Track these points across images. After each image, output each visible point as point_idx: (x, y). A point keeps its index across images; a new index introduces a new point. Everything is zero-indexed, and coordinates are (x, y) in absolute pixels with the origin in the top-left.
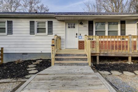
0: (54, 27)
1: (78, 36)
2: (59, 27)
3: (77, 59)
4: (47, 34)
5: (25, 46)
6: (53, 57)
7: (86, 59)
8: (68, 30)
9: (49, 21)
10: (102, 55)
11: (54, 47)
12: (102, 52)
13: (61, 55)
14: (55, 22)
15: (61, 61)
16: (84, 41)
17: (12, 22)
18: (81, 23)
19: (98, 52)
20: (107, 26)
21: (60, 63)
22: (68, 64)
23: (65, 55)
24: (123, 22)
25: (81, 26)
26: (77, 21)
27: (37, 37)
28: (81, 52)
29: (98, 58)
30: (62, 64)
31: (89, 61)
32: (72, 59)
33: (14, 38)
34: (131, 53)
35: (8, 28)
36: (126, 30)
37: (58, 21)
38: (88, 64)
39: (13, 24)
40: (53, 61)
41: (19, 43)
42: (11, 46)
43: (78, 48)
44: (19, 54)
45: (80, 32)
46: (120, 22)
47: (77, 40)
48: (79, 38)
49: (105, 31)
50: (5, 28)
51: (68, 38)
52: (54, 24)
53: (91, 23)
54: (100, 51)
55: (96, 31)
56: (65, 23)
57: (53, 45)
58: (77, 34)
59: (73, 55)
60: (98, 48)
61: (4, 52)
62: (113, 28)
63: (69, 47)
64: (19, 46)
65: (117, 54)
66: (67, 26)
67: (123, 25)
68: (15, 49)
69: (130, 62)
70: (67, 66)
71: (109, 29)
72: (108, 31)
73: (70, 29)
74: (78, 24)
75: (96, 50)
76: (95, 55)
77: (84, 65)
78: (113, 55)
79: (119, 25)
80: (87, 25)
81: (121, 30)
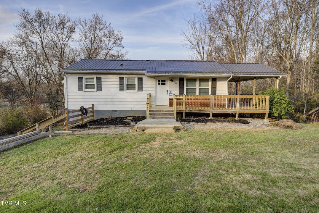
0: (144, 83)
1: (168, 93)
2: (149, 83)
3: (166, 114)
4: (137, 91)
5: (115, 103)
6: (148, 112)
7: (173, 114)
8: (159, 86)
9: (139, 77)
10: (187, 111)
11: (148, 105)
12: (188, 109)
13: (153, 111)
14: (145, 78)
15: (153, 115)
16: (172, 98)
17: (101, 78)
18: (172, 80)
19: (184, 109)
20: (198, 83)
21: (153, 117)
22: (159, 118)
23: (156, 111)
24: (214, 80)
25: (171, 83)
26: (167, 77)
27: (126, 94)
28: (170, 109)
29: (184, 114)
30: (155, 118)
31: (175, 116)
32: (162, 114)
33: (104, 94)
34: (212, 110)
35: (97, 84)
36: (217, 87)
37: (148, 78)
38: (174, 118)
39: (103, 80)
40: (148, 115)
41: (109, 100)
42: (101, 103)
43: (168, 106)
44: (109, 111)
45: (171, 89)
46: (211, 80)
47: (167, 97)
48: (169, 95)
49: (196, 88)
50: (94, 84)
51: (158, 95)
52: (144, 80)
53: (182, 80)
54: (186, 108)
55: (186, 88)
56: (155, 79)
57: (148, 103)
58: (167, 91)
59: (163, 111)
60: (184, 106)
61: (95, 109)
62: (204, 85)
63: (159, 104)
64: (109, 103)
65: (200, 111)
66: (158, 82)
67: (214, 82)
68: (104, 106)
69: (211, 117)
70: (159, 119)
71: (200, 86)
72: (199, 89)
73: (161, 85)
74: (169, 81)
75: (183, 107)
76: (182, 112)
77: (171, 118)
78: (197, 112)
79: (210, 83)
80: (178, 82)
81: (212, 88)
